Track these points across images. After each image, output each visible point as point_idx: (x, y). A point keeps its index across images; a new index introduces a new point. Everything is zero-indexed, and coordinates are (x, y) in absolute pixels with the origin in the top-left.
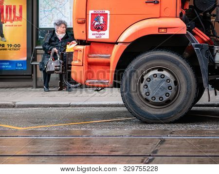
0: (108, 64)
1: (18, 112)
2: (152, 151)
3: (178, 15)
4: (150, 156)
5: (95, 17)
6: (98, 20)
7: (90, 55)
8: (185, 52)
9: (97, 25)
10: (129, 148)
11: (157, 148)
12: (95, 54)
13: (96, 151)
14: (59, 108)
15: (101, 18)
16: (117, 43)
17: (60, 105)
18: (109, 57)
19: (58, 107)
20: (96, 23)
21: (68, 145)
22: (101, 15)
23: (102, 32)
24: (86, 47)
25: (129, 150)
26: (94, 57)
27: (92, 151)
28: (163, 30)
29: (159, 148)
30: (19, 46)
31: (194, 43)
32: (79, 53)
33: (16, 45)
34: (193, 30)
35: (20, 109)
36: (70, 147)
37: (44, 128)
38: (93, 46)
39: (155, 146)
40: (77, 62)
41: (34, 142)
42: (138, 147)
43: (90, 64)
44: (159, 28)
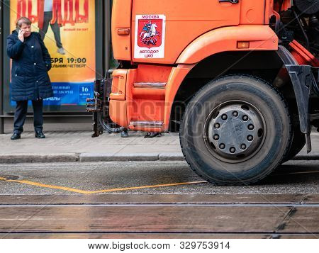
0: (162, 97)
1: (83, 168)
2: (278, 225)
3: (267, 21)
4: (274, 233)
5: (145, 25)
6: (148, 30)
7: (136, 84)
8: (276, 79)
9: (147, 37)
10: (244, 221)
11: (284, 222)
12: (144, 82)
13: (197, 226)
14: (142, 162)
15: (153, 27)
16: (175, 65)
17: (145, 157)
18: (163, 87)
19: (141, 160)
20: (146, 35)
21: (156, 217)
22: (153, 21)
23: (154, 49)
24: (131, 71)
25: (244, 224)
26: (142, 87)
27: (191, 226)
28: (244, 45)
29: (288, 221)
30: (84, 60)
31: (289, 63)
32: (120, 80)
33: (79, 60)
34: (291, 44)
35: (86, 163)
36: (158, 220)
37: (121, 191)
38: (142, 69)
39: (282, 218)
40: (117, 94)
41: (107, 213)
42: (256, 219)
43: (136, 97)
44: (238, 42)
